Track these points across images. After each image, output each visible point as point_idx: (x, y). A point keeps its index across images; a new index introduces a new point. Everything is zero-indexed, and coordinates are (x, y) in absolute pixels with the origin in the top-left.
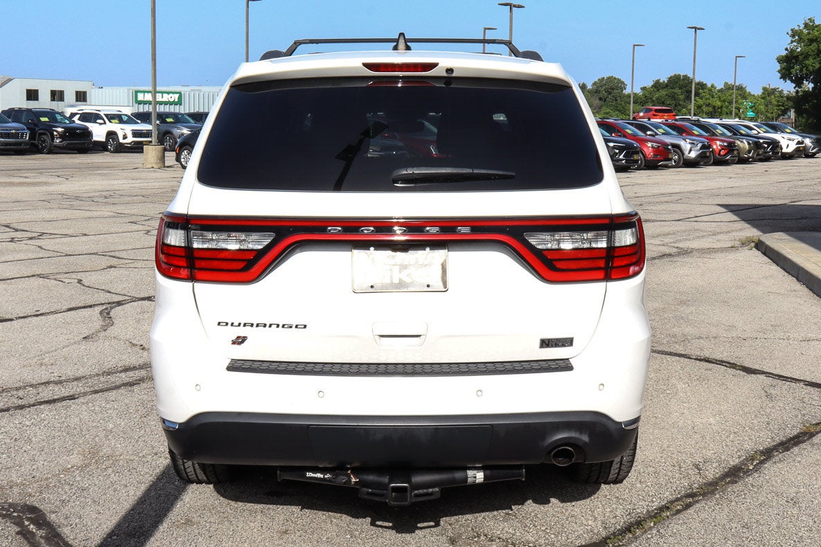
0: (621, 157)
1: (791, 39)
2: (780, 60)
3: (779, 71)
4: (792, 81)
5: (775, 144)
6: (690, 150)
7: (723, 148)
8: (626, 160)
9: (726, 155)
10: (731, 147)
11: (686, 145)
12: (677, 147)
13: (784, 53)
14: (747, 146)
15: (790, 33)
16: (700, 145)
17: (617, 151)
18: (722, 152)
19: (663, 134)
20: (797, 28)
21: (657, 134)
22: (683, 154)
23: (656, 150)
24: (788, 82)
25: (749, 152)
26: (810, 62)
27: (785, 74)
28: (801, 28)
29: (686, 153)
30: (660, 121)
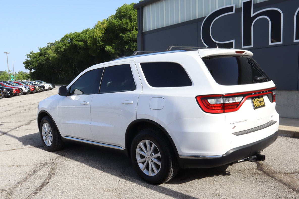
0: (8, 93)
1: (27, 57)
2: (24, 63)
3: (25, 66)
4: (29, 69)
5: (44, 87)
6: (25, 90)
7: (33, 88)
8: (10, 94)
9: (34, 90)
10: (34, 88)
11: (23, 88)
12: (21, 89)
13: (25, 61)
14: (38, 88)
15: (26, 55)
16: (28, 88)
17: (7, 91)
18: (33, 90)
19: (15, 85)
20: (28, 54)
21: (13, 85)
22: (23, 91)
23: (16, 90)
24: (28, 69)
25: (39, 89)
26: (34, 64)
27: (27, 67)
28: (30, 54)
29: (24, 90)
30: (20, 81)
